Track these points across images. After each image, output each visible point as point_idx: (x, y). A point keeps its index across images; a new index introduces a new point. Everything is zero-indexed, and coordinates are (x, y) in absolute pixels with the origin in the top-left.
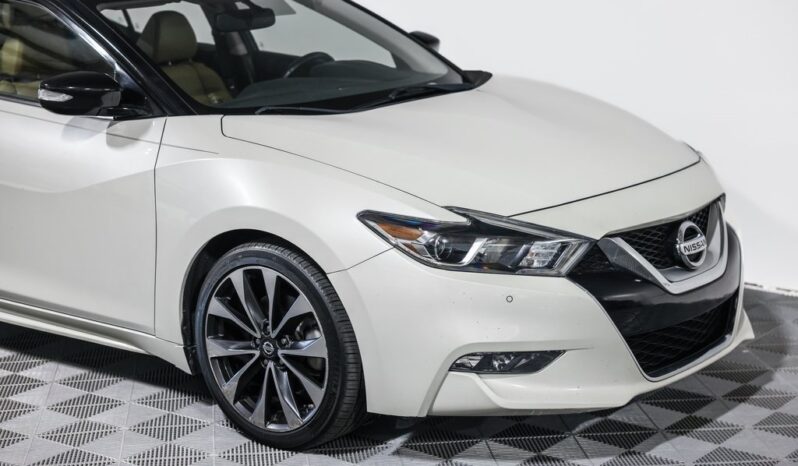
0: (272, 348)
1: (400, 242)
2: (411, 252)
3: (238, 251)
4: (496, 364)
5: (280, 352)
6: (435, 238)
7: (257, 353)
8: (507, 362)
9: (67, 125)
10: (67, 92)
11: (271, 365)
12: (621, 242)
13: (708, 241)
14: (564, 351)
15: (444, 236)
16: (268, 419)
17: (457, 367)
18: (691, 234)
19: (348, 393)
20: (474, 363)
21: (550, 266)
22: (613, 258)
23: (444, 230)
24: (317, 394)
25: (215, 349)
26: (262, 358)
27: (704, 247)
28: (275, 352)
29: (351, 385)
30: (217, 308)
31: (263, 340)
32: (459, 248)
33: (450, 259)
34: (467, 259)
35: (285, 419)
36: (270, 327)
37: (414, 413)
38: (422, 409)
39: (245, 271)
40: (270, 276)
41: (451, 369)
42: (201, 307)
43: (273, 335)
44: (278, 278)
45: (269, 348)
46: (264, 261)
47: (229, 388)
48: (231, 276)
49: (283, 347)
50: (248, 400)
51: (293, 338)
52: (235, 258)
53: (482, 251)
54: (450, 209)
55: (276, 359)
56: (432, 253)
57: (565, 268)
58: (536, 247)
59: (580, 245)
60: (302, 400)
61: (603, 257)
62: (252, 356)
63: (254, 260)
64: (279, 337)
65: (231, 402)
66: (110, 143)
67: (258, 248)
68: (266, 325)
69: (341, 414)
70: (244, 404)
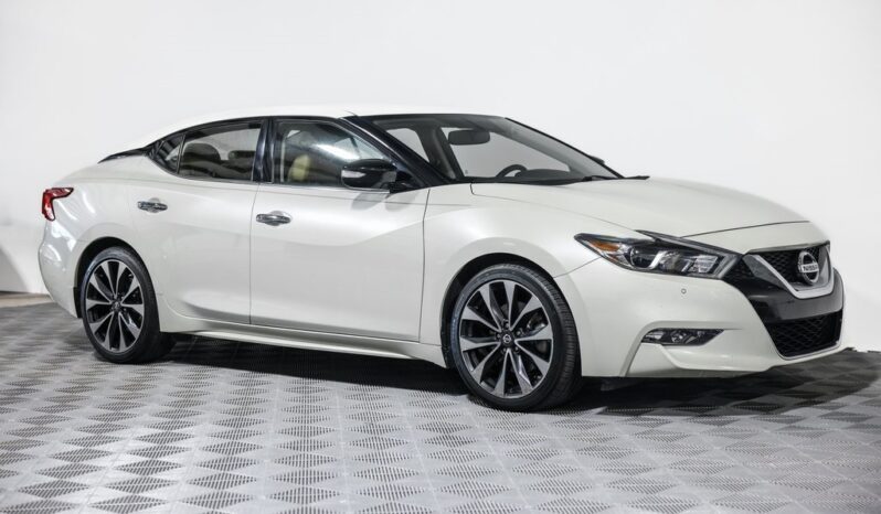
0: (510, 339)
1: (606, 253)
2: (614, 259)
3: (486, 271)
4: (673, 339)
5: (516, 341)
6: (630, 250)
7: (499, 344)
8: (681, 337)
9: (356, 200)
10: (362, 171)
11: (509, 351)
12: (759, 258)
13: (821, 267)
14: (722, 330)
15: (637, 248)
16: (506, 391)
17: (647, 339)
18: (807, 260)
19: (568, 364)
20: (658, 337)
21: (711, 272)
22: (754, 270)
23: (636, 244)
24: (544, 366)
25: (466, 344)
26: (503, 347)
27: (817, 270)
28: (513, 341)
29: (570, 358)
30: (469, 314)
31: (503, 334)
32: (647, 257)
33: (641, 264)
34: (654, 264)
35: (520, 389)
36: (508, 325)
37: (616, 374)
38: (622, 370)
39: (491, 285)
40: (510, 286)
41: (642, 341)
42: (456, 315)
43: (511, 329)
44: (517, 287)
45: (507, 339)
46: (505, 275)
47: (476, 373)
48: (479, 290)
49: (518, 337)
50: (490, 381)
51: (525, 330)
52: (484, 276)
53: (662, 262)
54: (640, 232)
55: (513, 346)
56: (629, 261)
57: (721, 275)
58: (701, 258)
59: (731, 259)
60: (533, 373)
61: (747, 268)
62: (495, 345)
63: (498, 275)
64: (516, 330)
65: (478, 382)
66: (388, 208)
67: (501, 267)
68: (505, 323)
69: (562, 380)
70: (488, 383)
